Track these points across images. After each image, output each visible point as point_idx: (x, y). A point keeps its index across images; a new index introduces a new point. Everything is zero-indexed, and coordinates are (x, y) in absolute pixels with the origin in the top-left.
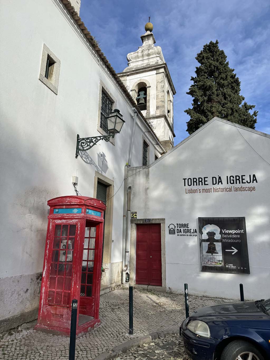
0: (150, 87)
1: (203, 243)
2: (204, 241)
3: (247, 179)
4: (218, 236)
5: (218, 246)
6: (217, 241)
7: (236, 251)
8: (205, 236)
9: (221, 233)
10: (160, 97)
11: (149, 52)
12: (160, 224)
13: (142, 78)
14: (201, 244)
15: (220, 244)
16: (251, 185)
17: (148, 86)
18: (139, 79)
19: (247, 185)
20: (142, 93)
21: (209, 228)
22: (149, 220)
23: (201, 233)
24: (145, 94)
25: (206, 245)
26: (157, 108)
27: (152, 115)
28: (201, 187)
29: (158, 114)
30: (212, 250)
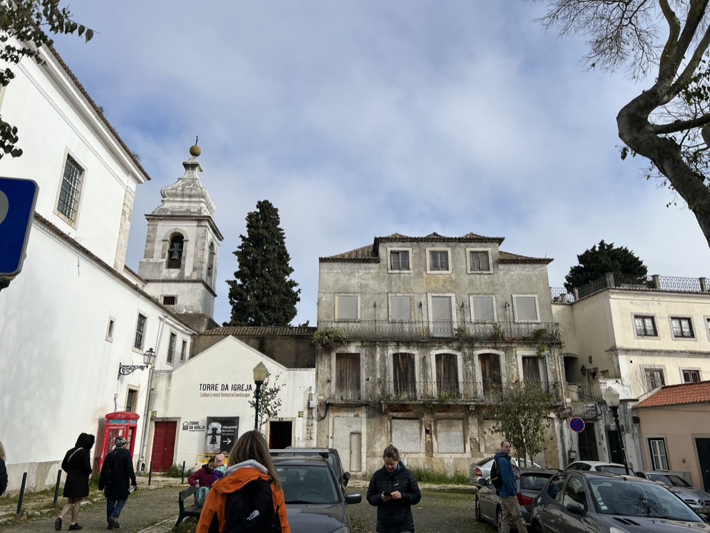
0: (187, 241)
1: (208, 437)
2: (209, 435)
3: (245, 387)
4: (219, 431)
5: (218, 438)
6: (218, 435)
7: (230, 441)
8: (210, 432)
9: (222, 429)
10: (199, 255)
11: (192, 193)
12: (176, 422)
13: (179, 227)
14: (206, 437)
15: (220, 437)
16: (247, 392)
17: (185, 239)
18: (174, 227)
19: (245, 392)
20: (176, 245)
21: (215, 425)
22: (167, 418)
23: (208, 429)
24: (181, 247)
25: (210, 438)
26: (195, 269)
27: (187, 277)
28: (213, 392)
29: (194, 278)
30: (213, 441)
